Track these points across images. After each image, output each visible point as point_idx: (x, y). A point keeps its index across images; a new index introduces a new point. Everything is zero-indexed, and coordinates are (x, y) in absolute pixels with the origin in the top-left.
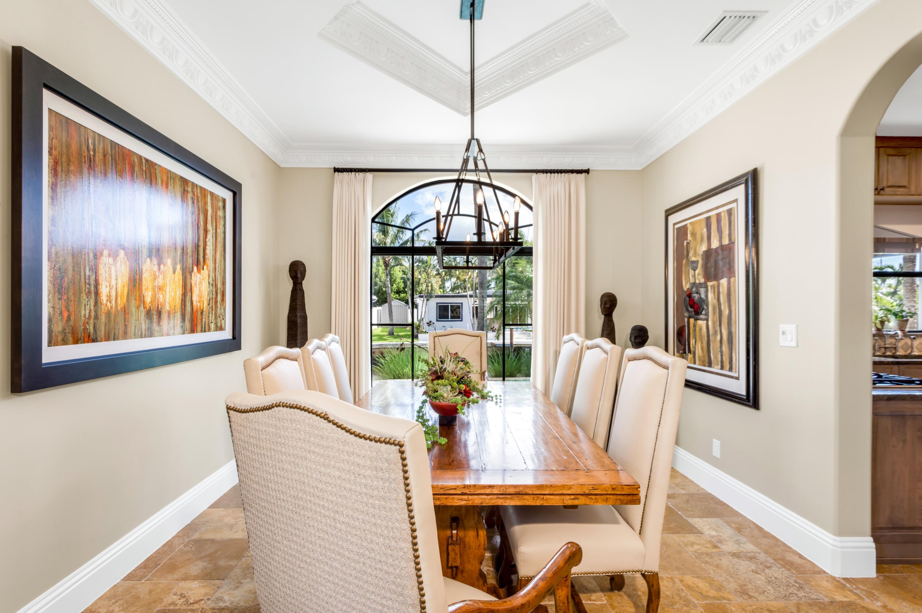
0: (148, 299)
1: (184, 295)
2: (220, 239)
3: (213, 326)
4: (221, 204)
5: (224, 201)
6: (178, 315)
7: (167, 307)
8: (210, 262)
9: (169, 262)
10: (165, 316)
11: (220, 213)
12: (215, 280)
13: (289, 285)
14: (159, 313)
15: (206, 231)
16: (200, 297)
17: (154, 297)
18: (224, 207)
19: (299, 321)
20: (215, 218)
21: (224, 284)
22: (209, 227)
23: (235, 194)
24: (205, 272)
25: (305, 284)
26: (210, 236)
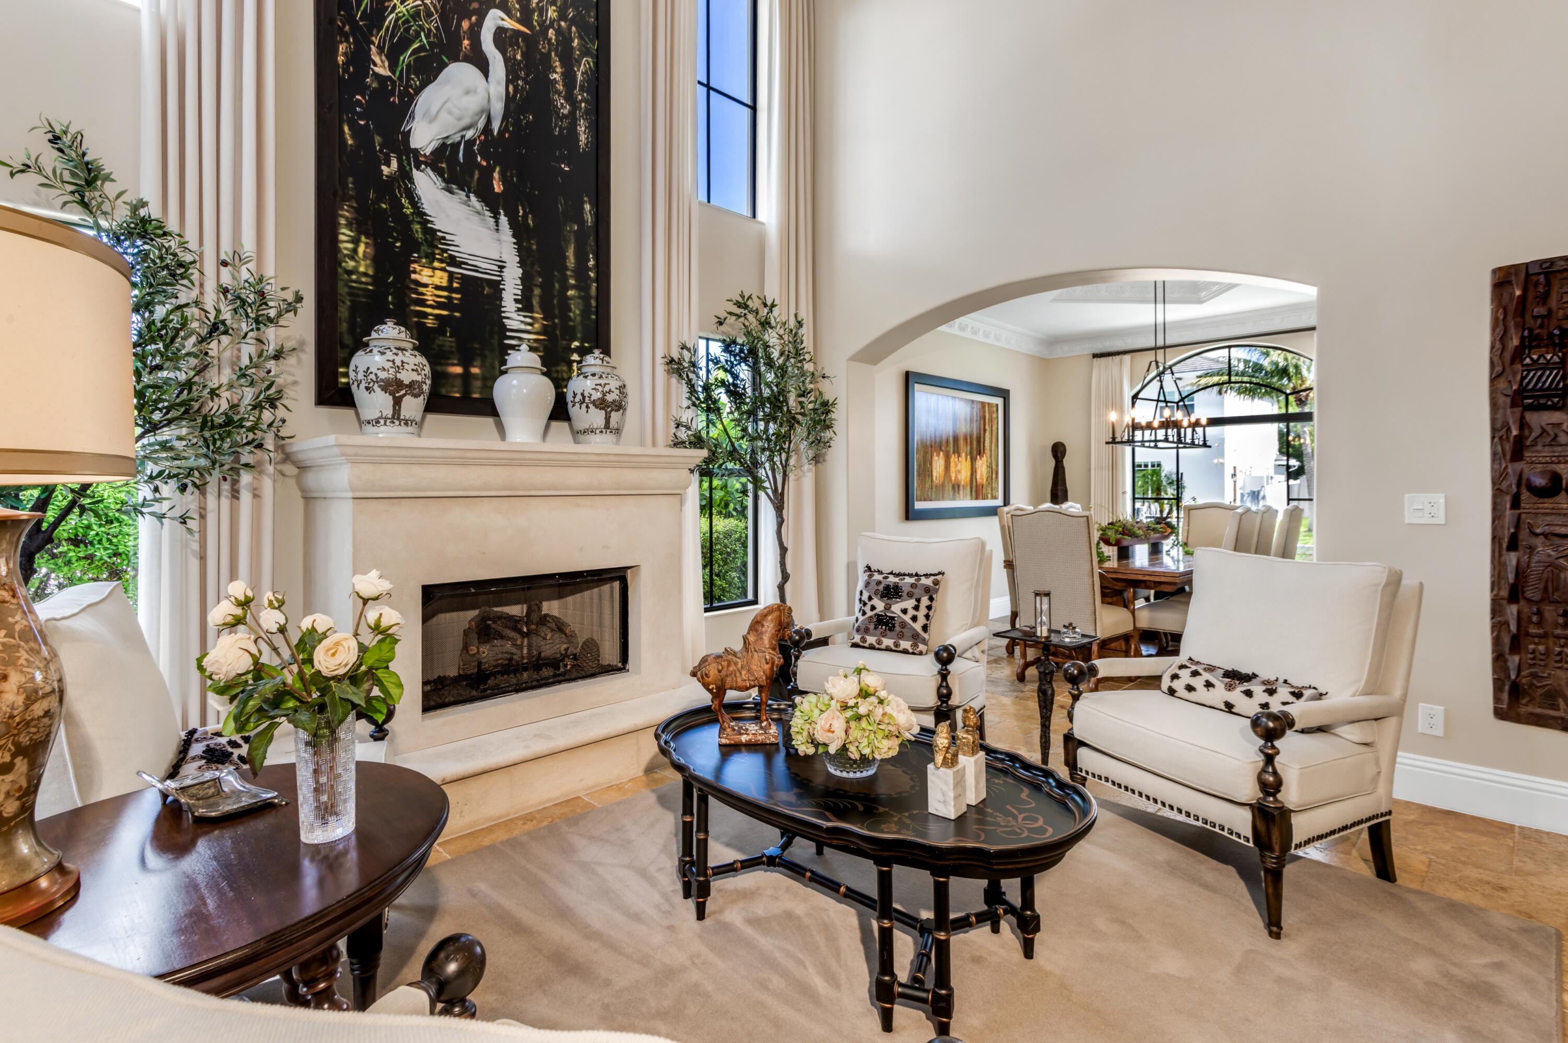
0: (953, 478)
1: (972, 475)
2: (994, 434)
3: (989, 496)
4: (995, 409)
5: (997, 405)
6: (969, 488)
7: (963, 483)
8: (988, 451)
9: (963, 455)
10: (961, 488)
11: (994, 416)
12: (991, 464)
13: (1052, 463)
14: (959, 486)
15: (985, 430)
16: (982, 475)
17: (956, 477)
18: (997, 410)
19: (1060, 493)
20: (991, 420)
21: (997, 465)
22: (987, 427)
23: (1005, 399)
24: (984, 458)
25: (1066, 461)
26: (987, 434)
